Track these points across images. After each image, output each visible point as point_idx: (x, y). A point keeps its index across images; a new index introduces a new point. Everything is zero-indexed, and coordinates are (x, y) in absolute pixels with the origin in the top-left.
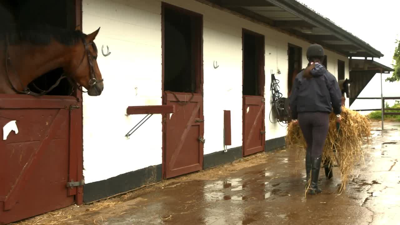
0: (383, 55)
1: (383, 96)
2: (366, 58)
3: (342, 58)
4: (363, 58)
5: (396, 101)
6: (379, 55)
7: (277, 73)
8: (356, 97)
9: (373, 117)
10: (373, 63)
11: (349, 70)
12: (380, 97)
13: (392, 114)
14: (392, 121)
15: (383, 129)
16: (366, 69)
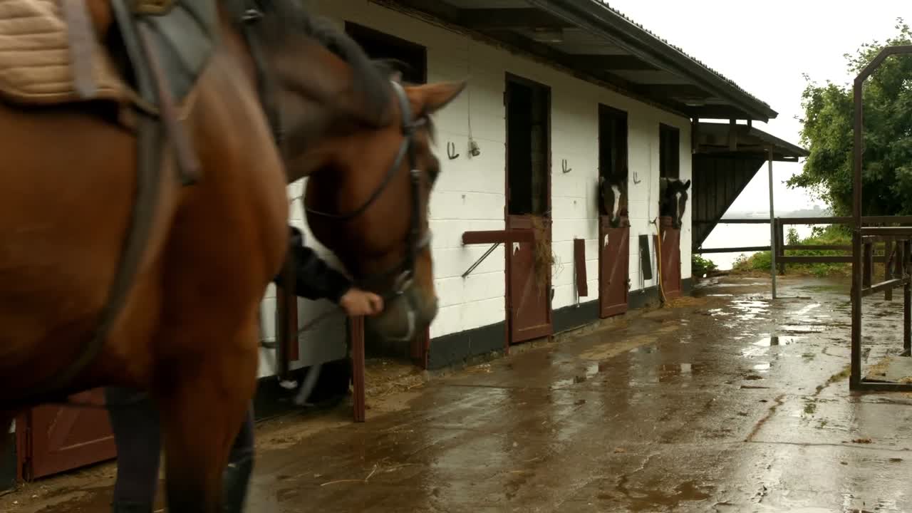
0: (774, 115)
1: (776, 216)
2: (733, 121)
3: (673, 120)
4: (727, 121)
5: (815, 229)
6: (766, 113)
7: (470, 152)
8: (717, 219)
9: (760, 265)
10: (751, 133)
11: (692, 151)
12: (768, 216)
13: (801, 260)
14: (804, 276)
15: (774, 297)
16: (734, 148)
